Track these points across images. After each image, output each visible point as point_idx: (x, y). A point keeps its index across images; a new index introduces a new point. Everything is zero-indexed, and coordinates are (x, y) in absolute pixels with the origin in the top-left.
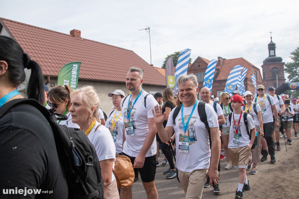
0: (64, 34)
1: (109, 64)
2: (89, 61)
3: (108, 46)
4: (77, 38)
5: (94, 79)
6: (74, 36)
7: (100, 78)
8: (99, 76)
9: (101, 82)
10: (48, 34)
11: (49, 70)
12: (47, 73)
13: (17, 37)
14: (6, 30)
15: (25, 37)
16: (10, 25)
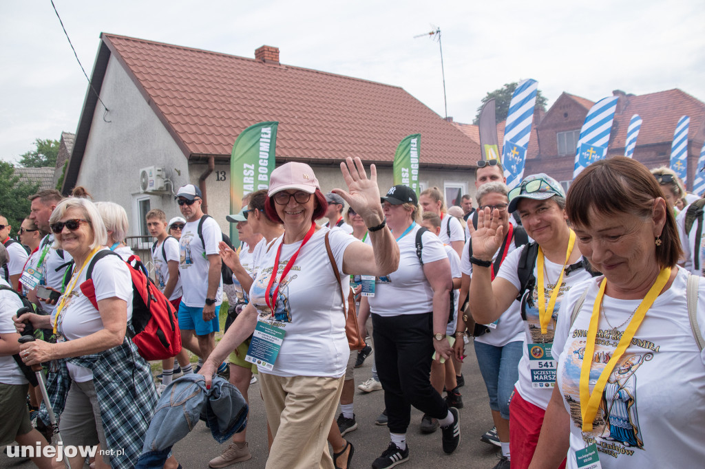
0: (243, 59)
1: (348, 123)
2: (300, 118)
3: (344, 80)
4: (270, 65)
5: (313, 157)
6: (264, 61)
7: (327, 155)
8: (326, 152)
9: (330, 164)
10: (206, 61)
11: (211, 143)
12: (207, 150)
13: (140, 72)
14: (118, 59)
15: (158, 71)
16: (125, 48)
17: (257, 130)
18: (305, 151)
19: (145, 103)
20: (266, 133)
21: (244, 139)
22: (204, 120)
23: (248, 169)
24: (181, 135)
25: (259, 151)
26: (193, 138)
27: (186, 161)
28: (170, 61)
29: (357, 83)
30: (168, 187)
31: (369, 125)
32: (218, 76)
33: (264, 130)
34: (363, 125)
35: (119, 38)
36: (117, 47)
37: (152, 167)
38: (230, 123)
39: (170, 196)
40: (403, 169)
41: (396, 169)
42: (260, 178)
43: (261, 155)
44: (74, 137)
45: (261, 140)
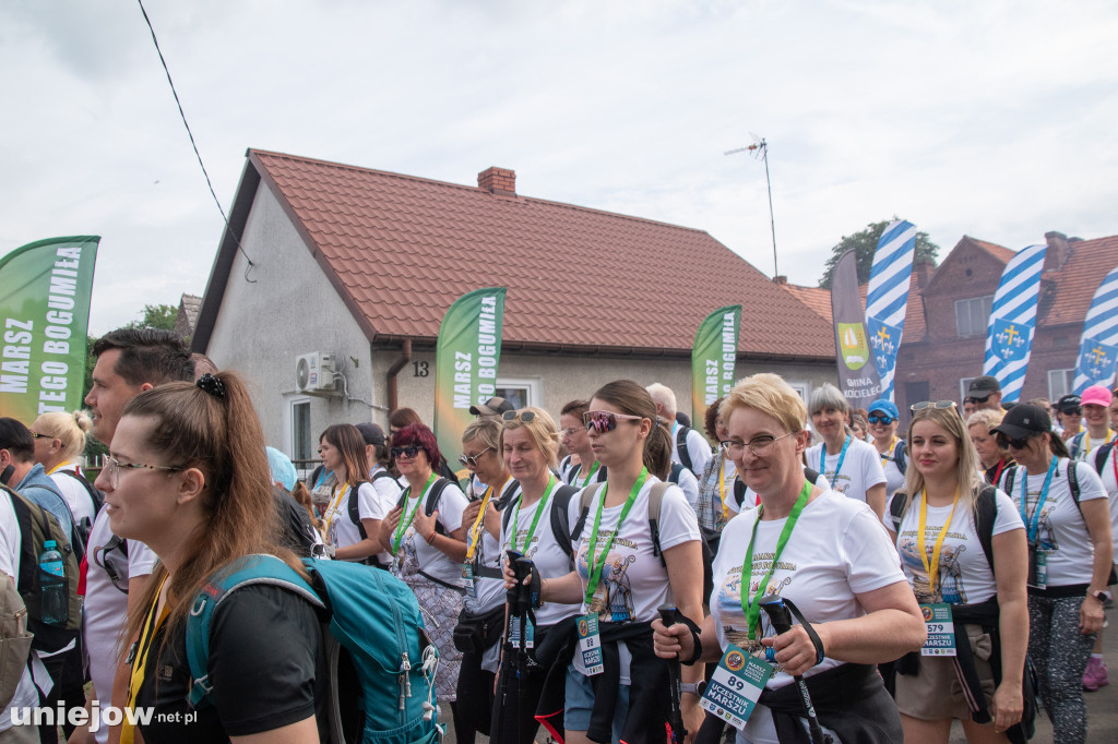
0: (459, 188)
1: (620, 287)
2: (546, 279)
3: (615, 220)
4: (500, 197)
5: (565, 342)
6: (492, 191)
7: (587, 339)
8: (585, 333)
9: (592, 353)
10: (404, 191)
11: (407, 319)
12: (401, 329)
13: (303, 208)
14: (271, 189)
15: (329, 206)
16: (282, 172)
17: (476, 300)
18: (553, 331)
19: (306, 253)
20: (488, 306)
21: (458, 312)
22: (398, 282)
23: (462, 360)
24: (361, 305)
25: (477, 332)
26: (379, 310)
27: (368, 345)
28: (348, 191)
29: (635, 224)
30: (339, 384)
31: (654, 291)
32: (421, 215)
33: (485, 301)
34: (646, 290)
35: (274, 156)
36: (271, 170)
37: (315, 354)
38: (438, 287)
39: (341, 399)
40: (709, 362)
41: (696, 362)
42: (482, 374)
43: (482, 339)
44: (200, 302)
45: (482, 315)
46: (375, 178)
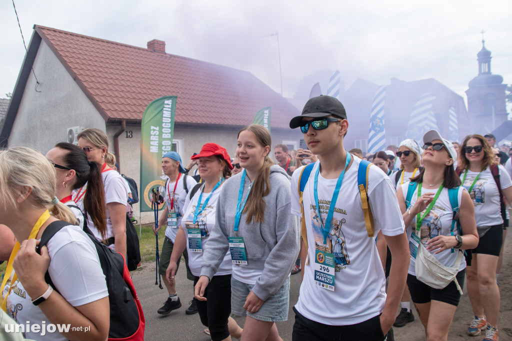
0: (139, 49)
1: (216, 97)
4: (159, 54)
6: (155, 51)
7: (204, 121)
8: (203, 118)
10: (113, 49)
11: (122, 111)
12: (120, 115)
13: (67, 56)
14: (49, 46)
15: (79, 56)
16: (54, 38)
17: (160, 102)
19: (69, 79)
20: (168, 104)
21: (151, 108)
22: (116, 93)
23: (154, 130)
24: (100, 104)
25: (162, 117)
26: (109, 106)
27: (105, 123)
28: (87, 48)
32: (123, 61)
33: (166, 102)
35: (49, 29)
36: (48, 36)
37: (78, 127)
38: (135, 96)
42: (164, 136)
43: (164, 120)
44: (8, 102)
45: (164, 109)
46: (99, 43)
